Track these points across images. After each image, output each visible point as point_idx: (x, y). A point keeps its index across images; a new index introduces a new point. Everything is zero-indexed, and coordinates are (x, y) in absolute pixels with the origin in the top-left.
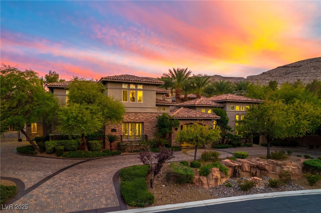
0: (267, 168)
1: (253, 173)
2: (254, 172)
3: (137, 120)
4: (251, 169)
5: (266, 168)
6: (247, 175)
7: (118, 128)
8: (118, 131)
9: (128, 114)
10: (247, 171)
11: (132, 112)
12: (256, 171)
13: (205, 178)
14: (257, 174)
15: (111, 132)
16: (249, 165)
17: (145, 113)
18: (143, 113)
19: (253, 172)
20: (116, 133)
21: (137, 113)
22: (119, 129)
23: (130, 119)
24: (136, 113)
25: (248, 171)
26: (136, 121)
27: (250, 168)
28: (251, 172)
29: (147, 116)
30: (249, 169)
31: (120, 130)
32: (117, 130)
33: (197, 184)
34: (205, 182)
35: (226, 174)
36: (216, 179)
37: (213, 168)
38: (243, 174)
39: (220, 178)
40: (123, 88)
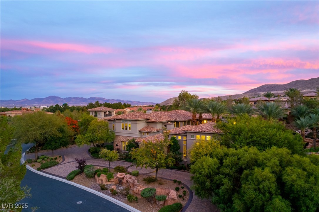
3: (126, 140)
11: (124, 136)
23: (123, 139)
32: (118, 145)
33: (96, 180)
34: (98, 180)
35: (109, 180)
36: (102, 180)
37: (102, 174)
38: (124, 184)
39: (105, 180)
40: (122, 122)
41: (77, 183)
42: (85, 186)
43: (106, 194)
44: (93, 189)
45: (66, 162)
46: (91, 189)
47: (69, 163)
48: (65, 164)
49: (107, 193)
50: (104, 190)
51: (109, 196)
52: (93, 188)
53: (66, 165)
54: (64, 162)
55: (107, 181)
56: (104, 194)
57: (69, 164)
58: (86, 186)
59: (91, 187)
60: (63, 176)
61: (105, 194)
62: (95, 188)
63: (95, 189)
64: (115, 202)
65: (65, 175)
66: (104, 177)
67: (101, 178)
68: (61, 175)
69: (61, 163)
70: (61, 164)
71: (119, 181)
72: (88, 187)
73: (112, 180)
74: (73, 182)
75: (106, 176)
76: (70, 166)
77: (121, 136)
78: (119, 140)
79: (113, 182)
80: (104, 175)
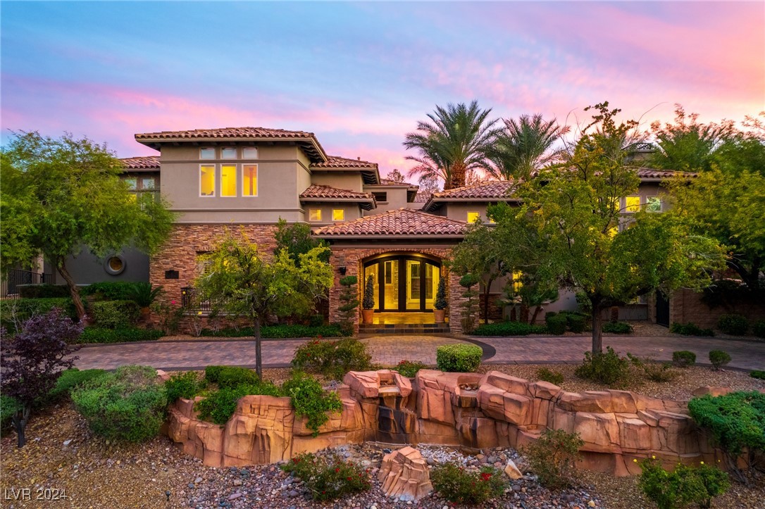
0: (511, 413)
1: (464, 431)
2: (467, 426)
4: (453, 411)
5: (509, 415)
6: (441, 437)
7: (184, 268)
8: (184, 277)
9: (210, 231)
10: (435, 421)
12: (475, 422)
13: (213, 431)
14: (479, 437)
15: (166, 278)
16: (448, 396)
17: (260, 224)
18: (254, 224)
19: (461, 428)
20: (179, 282)
21: (238, 224)
22: (185, 271)
23: (214, 242)
24: (234, 226)
25: (441, 419)
27: (449, 408)
28: (458, 428)
29: (265, 235)
30: (445, 413)
31: (189, 273)
32: (181, 273)
33: (188, 449)
34: (212, 445)
36: (258, 437)
37: (249, 398)
38: (423, 428)
39: (281, 434)
40: (200, 159)
55: (298, 436)
66: (273, 413)
67: (246, 421)
71: (383, 419)
73: (335, 421)
75: (282, 402)
77: (201, 225)
78: (186, 248)
79: (345, 430)
80: (270, 398)
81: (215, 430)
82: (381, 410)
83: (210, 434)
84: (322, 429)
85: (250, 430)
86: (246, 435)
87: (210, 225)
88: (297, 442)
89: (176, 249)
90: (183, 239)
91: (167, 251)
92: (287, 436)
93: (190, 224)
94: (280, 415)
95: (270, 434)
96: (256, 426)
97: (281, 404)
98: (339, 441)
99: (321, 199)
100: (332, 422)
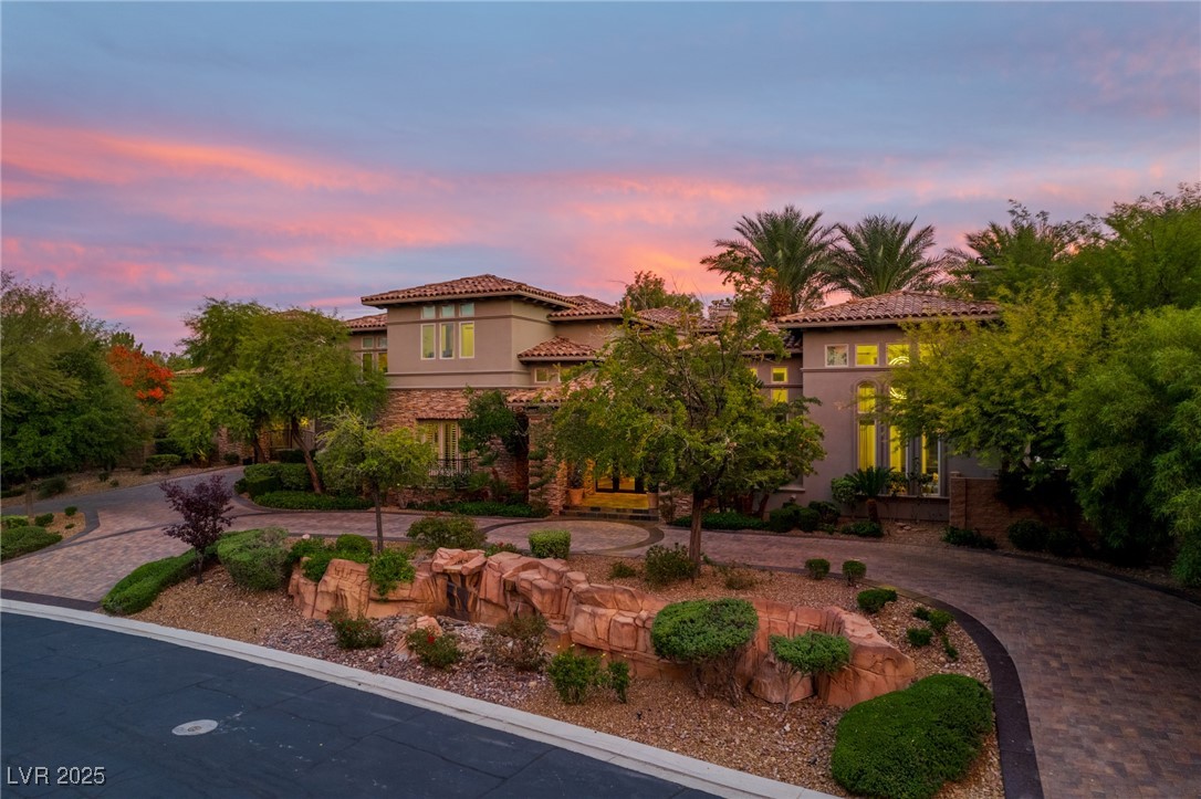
0: (536, 600)
2: (512, 611)
3: (451, 412)
4: (504, 594)
5: (534, 601)
9: (427, 396)
10: (491, 602)
11: (439, 390)
12: (517, 608)
17: (472, 389)
18: (467, 389)
21: (453, 389)
23: (432, 408)
24: (448, 391)
26: (450, 416)
27: (502, 590)
33: (297, 601)
34: (309, 599)
35: (383, 589)
36: (338, 596)
37: (336, 561)
38: (483, 609)
39: (357, 596)
40: (422, 318)
41: (174, 625)
42: (228, 637)
43: (378, 668)
44: (284, 649)
45: (109, 533)
46: (273, 647)
47: (123, 536)
48: (102, 541)
49: (385, 663)
50: (360, 646)
51: (402, 677)
52: (283, 643)
53: (108, 545)
54: (96, 532)
55: (371, 600)
56: (366, 669)
57: (124, 541)
58: (238, 638)
59: (266, 639)
60: (84, 599)
61: (374, 671)
62: (294, 643)
63: (297, 650)
64: (461, 711)
65: (100, 589)
66: (353, 577)
67: (331, 581)
68: (68, 595)
69: (75, 538)
70: (78, 540)
71: (450, 595)
72: (249, 641)
73: (404, 591)
74: (145, 620)
75: (363, 569)
76: (127, 547)
77: (420, 390)
78: (407, 414)
79: (414, 601)
80: (354, 563)
81: (311, 587)
82: (448, 586)
83: (308, 589)
84: (391, 595)
85: (331, 588)
86: (327, 592)
87: (428, 390)
88: (372, 605)
89: (398, 416)
90: (404, 405)
91: (391, 418)
92: (363, 599)
93: (410, 390)
94: (360, 580)
95: (347, 594)
96: (337, 587)
97: (362, 570)
98: (408, 610)
99: (540, 358)
100: (401, 591)
